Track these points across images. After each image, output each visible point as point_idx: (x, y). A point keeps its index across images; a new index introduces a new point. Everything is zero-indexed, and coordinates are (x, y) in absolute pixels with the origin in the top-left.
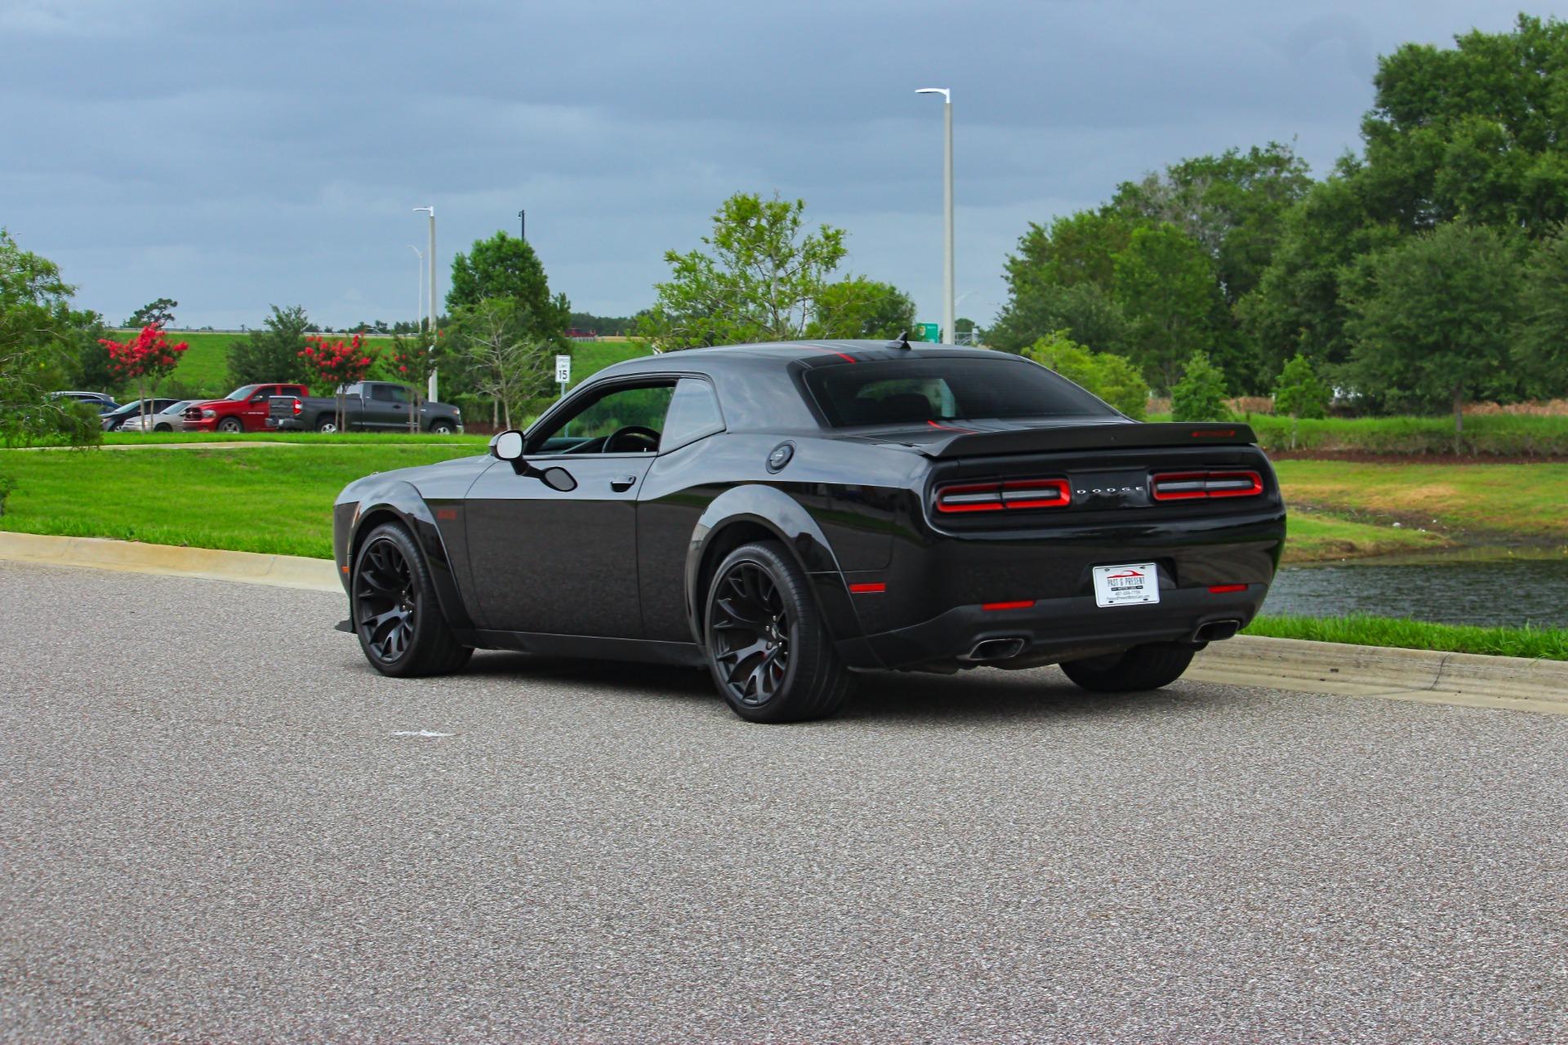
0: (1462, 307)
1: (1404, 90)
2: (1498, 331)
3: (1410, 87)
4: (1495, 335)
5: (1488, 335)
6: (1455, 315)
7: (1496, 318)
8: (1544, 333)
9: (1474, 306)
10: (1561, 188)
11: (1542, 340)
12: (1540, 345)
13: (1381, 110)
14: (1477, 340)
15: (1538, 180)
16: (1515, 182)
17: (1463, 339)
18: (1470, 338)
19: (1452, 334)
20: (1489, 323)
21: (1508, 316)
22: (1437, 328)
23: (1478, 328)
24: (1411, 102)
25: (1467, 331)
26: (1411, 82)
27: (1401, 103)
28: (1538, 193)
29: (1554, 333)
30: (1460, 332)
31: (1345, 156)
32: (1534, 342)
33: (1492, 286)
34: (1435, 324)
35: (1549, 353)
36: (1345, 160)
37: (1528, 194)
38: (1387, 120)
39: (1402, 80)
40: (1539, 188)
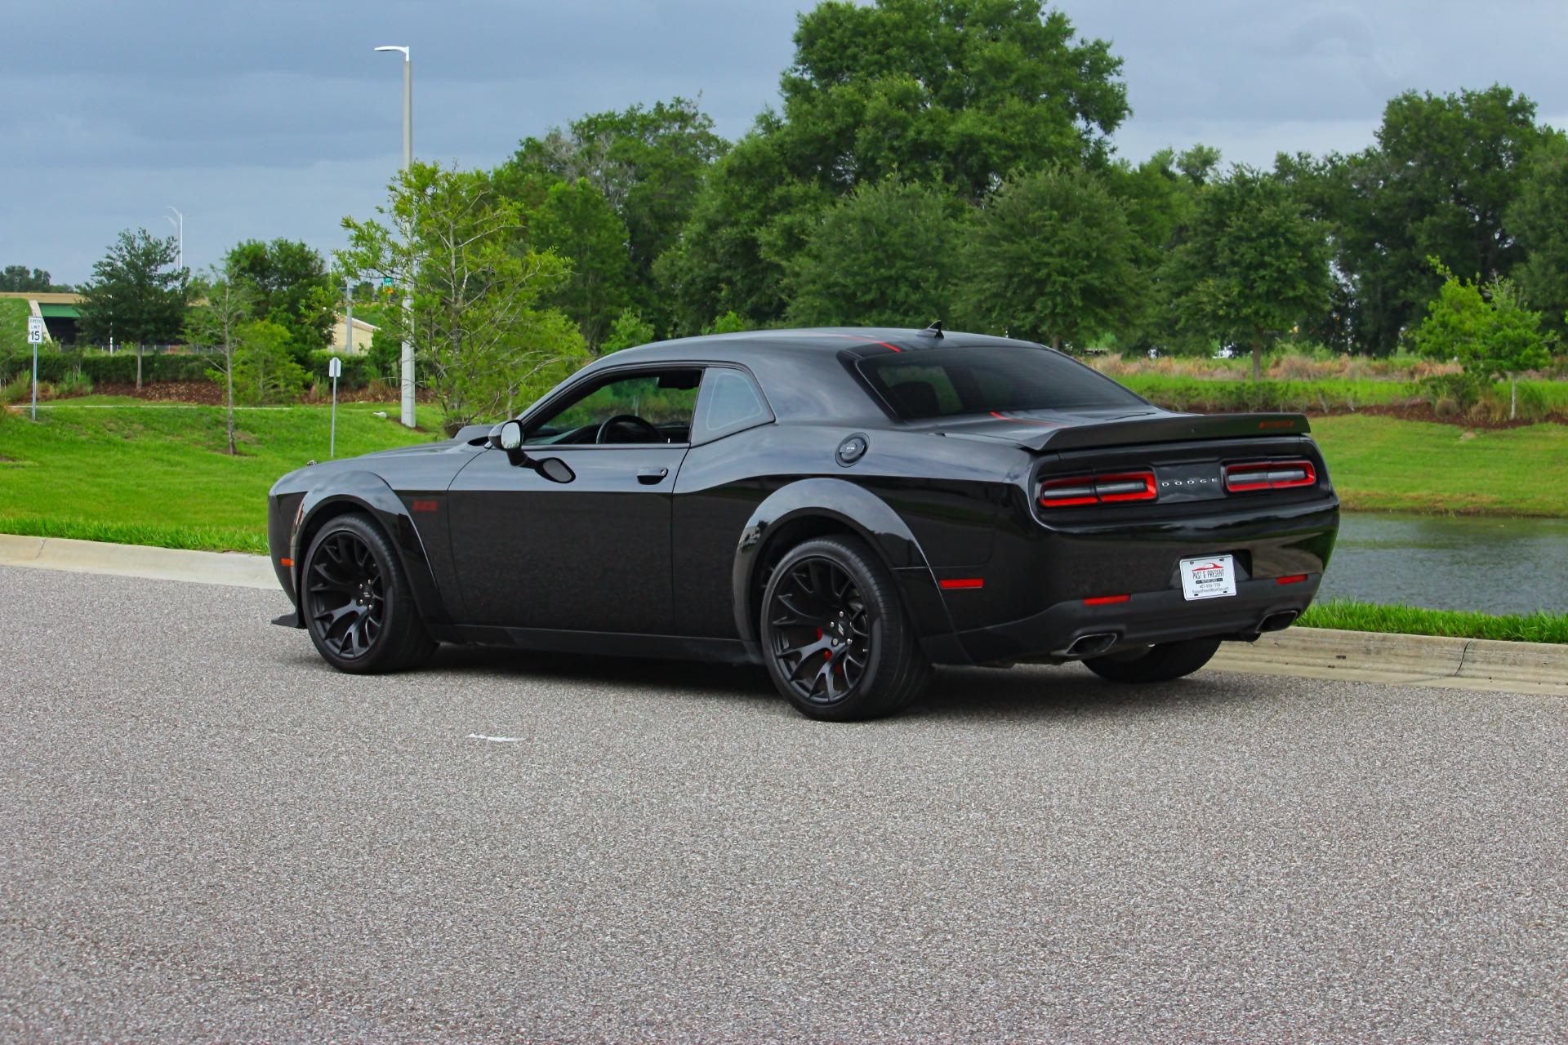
0: (899, 264)
1: (824, 47)
2: (936, 288)
3: (831, 45)
4: (933, 292)
5: (926, 293)
6: (893, 272)
7: (933, 275)
8: (984, 291)
9: (910, 264)
10: (985, 144)
11: (983, 297)
12: (980, 302)
13: (801, 67)
14: (915, 297)
15: (963, 135)
16: (938, 139)
17: (900, 296)
18: (907, 295)
19: (889, 291)
20: (926, 280)
21: (945, 275)
22: (874, 286)
23: (916, 286)
24: (832, 59)
25: (904, 289)
26: (832, 40)
27: (821, 61)
28: (960, 150)
29: (994, 290)
30: (897, 289)
31: (765, 112)
32: (975, 299)
33: (928, 242)
34: (872, 282)
35: (990, 310)
36: (765, 116)
37: (951, 149)
38: (807, 77)
39: (822, 37)
40: (963, 143)
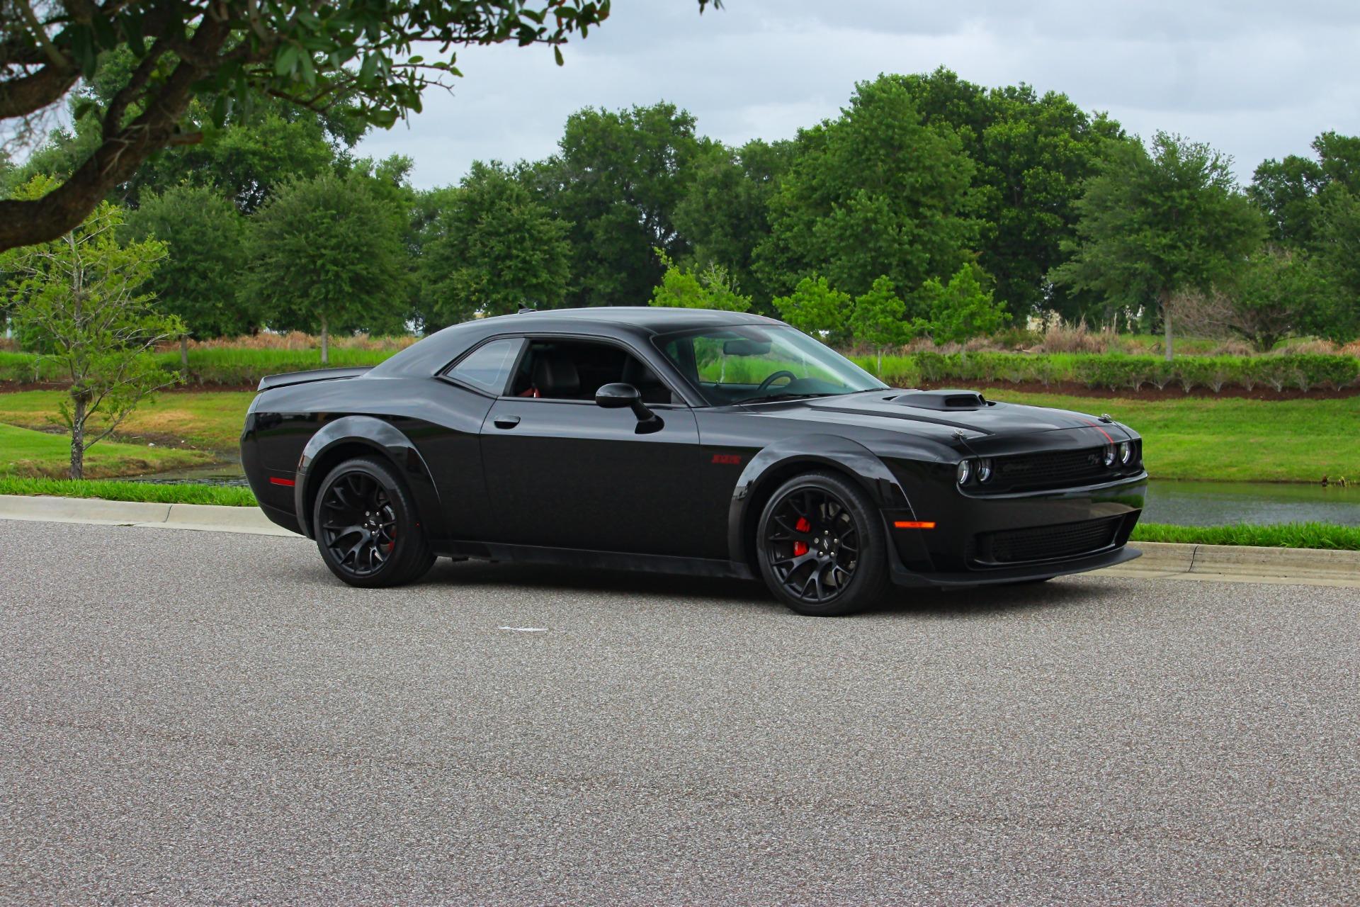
0: (190, 257)
1: (110, 71)
2: (221, 278)
3: (115, 68)
4: (219, 280)
5: (213, 281)
6: (184, 264)
7: (219, 267)
8: (266, 280)
9: (199, 257)
10: (251, 156)
11: (264, 285)
12: (261, 290)
13: (88, 89)
14: (203, 285)
15: (231, 148)
16: (208, 150)
17: (191, 285)
18: (196, 284)
19: (181, 281)
20: (213, 271)
21: (230, 267)
22: (169, 276)
23: (204, 276)
24: (115, 81)
25: (194, 278)
26: (117, 64)
27: (107, 83)
28: (229, 160)
29: (274, 279)
30: (188, 279)
31: (57, 128)
32: (257, 286)
33: (215, 238)
34: (167, 272)
35: (269, 296)
36: (57, 131)
37: (221, 160)
38: (93, 97)
39: (108, 62)
40: (231, 155)
